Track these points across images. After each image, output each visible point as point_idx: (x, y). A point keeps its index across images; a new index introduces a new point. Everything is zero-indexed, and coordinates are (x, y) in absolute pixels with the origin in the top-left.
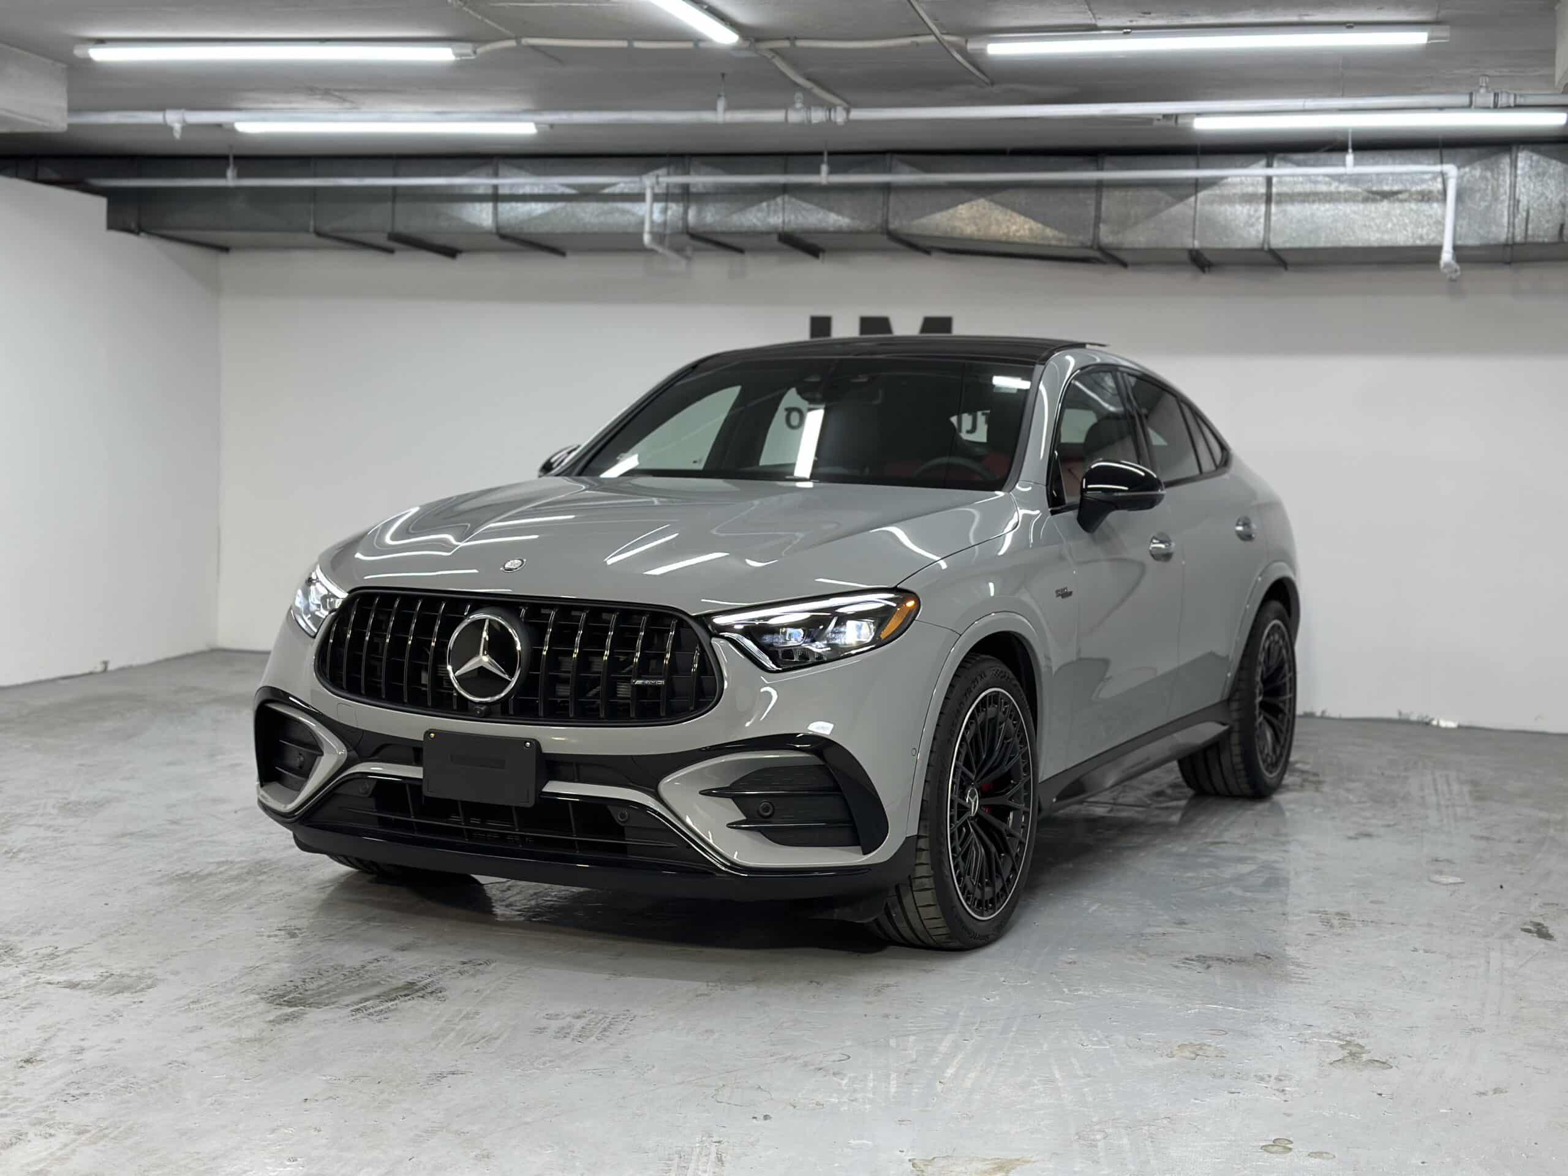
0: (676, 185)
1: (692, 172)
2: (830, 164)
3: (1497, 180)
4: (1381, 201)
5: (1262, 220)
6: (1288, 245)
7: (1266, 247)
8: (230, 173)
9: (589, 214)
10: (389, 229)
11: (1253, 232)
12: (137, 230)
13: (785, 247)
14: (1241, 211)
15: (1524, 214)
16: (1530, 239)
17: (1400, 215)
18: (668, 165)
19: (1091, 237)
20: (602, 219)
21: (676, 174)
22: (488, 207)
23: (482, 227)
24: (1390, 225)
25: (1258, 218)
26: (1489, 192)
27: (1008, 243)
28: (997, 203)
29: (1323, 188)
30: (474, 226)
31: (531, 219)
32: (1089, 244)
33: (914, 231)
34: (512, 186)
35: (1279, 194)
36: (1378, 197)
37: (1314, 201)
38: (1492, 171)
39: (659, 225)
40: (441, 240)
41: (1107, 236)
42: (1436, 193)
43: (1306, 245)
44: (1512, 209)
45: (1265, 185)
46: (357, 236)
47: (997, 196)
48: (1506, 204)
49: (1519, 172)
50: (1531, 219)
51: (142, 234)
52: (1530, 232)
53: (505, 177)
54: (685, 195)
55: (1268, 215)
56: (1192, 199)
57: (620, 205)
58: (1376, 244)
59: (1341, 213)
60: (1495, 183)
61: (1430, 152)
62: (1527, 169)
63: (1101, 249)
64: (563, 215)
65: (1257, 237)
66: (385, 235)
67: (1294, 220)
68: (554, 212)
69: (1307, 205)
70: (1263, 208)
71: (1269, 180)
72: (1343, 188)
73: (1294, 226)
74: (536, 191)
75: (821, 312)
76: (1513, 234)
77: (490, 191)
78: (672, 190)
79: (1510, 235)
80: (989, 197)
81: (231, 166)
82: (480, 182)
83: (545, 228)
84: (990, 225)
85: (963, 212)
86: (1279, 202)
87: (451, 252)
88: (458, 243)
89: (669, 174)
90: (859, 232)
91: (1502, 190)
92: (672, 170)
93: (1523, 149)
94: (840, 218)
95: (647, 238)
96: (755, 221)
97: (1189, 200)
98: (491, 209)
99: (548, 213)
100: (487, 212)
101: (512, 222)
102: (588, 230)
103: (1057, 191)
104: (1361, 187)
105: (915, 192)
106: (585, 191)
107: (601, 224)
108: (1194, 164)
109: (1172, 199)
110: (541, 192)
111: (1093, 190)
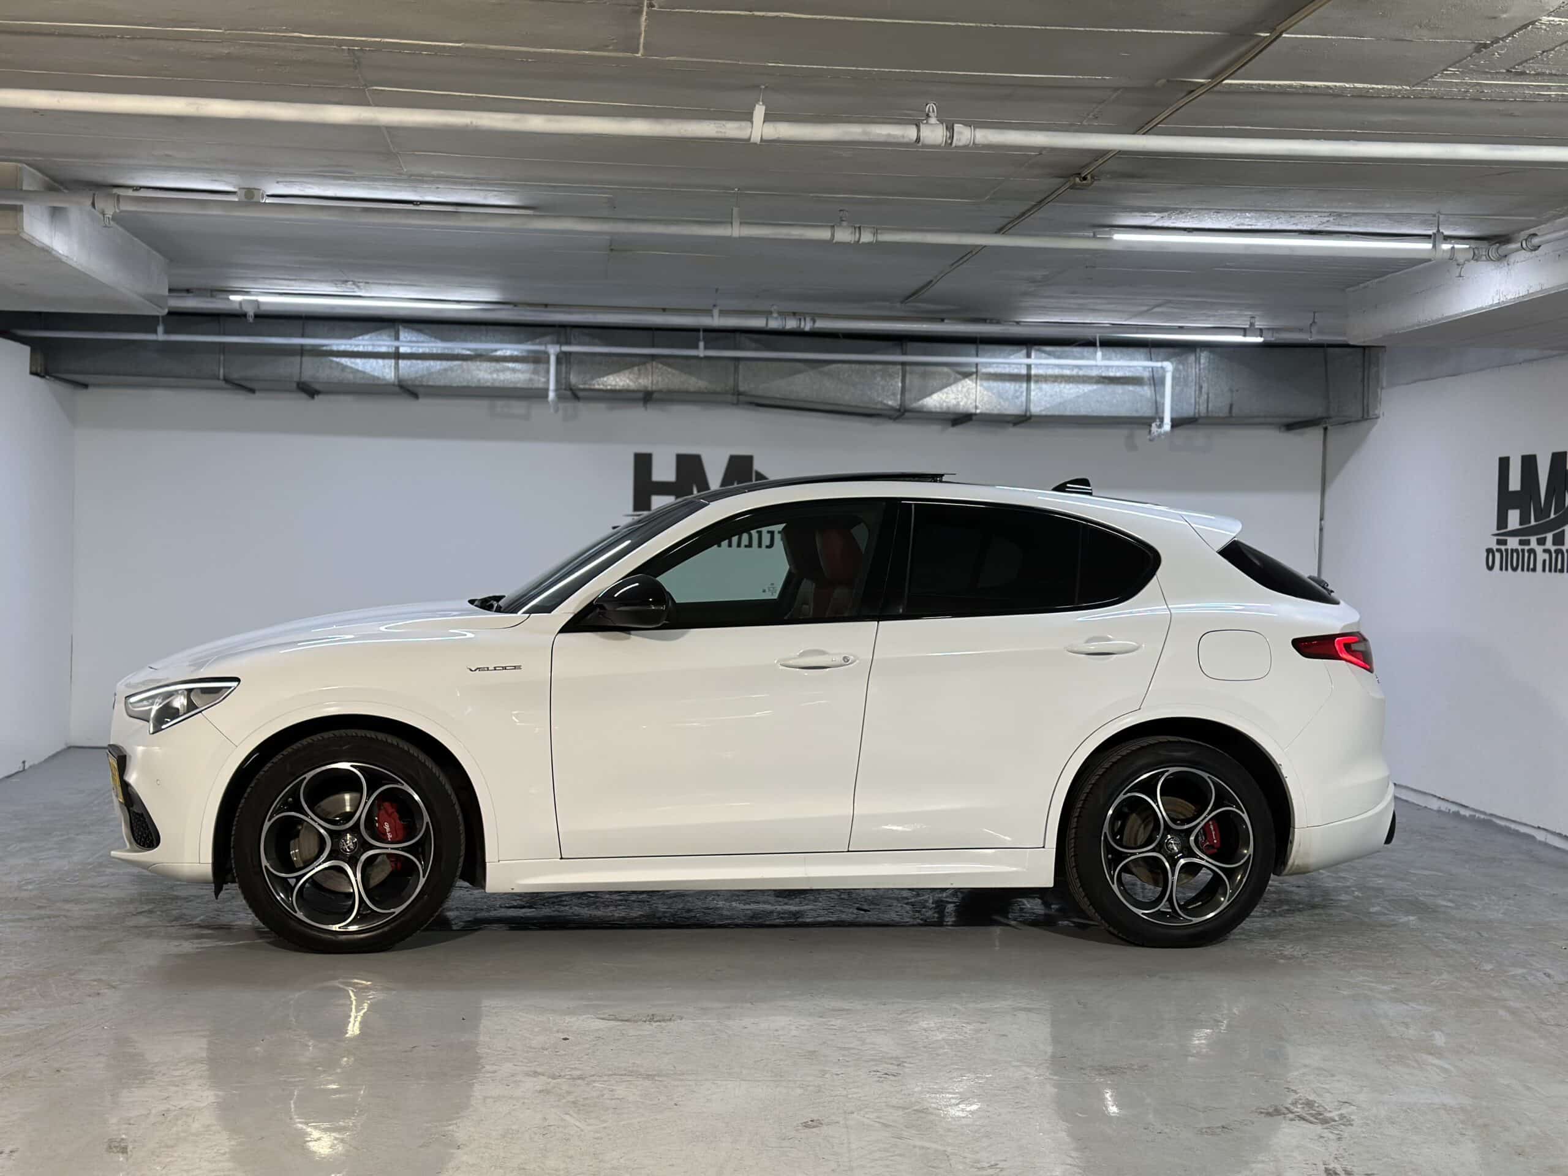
0: (564, 352)
1: (572, 342)
3: (1187, 371)
4: (1109, 384)
5: (1025, 394)
6: (1044, 413)
7: (1028, 414)
8: (160, 329)
9: (483, 374)
10: (296, 379)
11: (1018, 402)
12: (47, 375)
14: (1010, 387)
15: (1206, 396)
16: (1210, 414)
17: (1122, 394)
18: (551, 334)
19: (899, 402)
20: (495, 376)
21: (562, 342)
22: (393, 361)
23: (384, 379)
24: (1115, 401)
25: (1022, 392)
26: (1182, 380)
29: (1067, 372)
30: (378, 378)
31: (431, 374)
32: (898, 407)
33: (760, 393)
34: (411, 346)
35: (1036, 376)
36: (1107, 381)
37: (1061, 382)
38: (1183, 364)
41: (911, 401)
42: (1146, 380)
43: (1057, 413)
44: (1197, 393)
45: (1025, 367)
47: (827, 368)
48: (1193, 388)
49: (1202, 366)
50: (1210, 400)
51: (44, 377)
52: (1210, 409)
53: (405, 338)
54: (567, 359)
55: (1028, 390)
56: (974, 376)
57: (511, 365)
58: (1105, 414)
59: (1081, 391)
60: (1185, 373)
61: (1142, 350)
62: (1207, 364)
63: (906, 411)
64: (459, 371)
65: (1022, 406)
66: (294, 385)
67: (1048, 394)
68: (451, 369)
69: (1056, 384)
70: (1024, 385)
71: (1029, 367)
72: (1081, 373)
73: (1047, 399)
74: (435, 350)
75: (643, 449)
76: (1199, 409)
77: (392, 350)
78: (562, 356)
79: (1197, 411)
80: (817, 371)
82: (382, 343)
83: (442, 382)
84: (821, 390)
86: (1037, 382)
89: (554, 343)
90: (715, 393)
91: (1190, 378)
92: (555, 338)
93: (1204, 350)
94: (699, 381)
95: (552, 395)
96: (626, 381)
97: (971, 377)
98: (393, 364)
99: (446, 370)
100: (391, 366)
101: (413, 376)
102: (482, 385)
103: (872, 367)
104: (1094, 373)
105: (760, 364)
106: (479, 352)
107: (494, 380)
108: (974, 352)
109: (959, 376)
110: (439, 352)
111: (899, 367)
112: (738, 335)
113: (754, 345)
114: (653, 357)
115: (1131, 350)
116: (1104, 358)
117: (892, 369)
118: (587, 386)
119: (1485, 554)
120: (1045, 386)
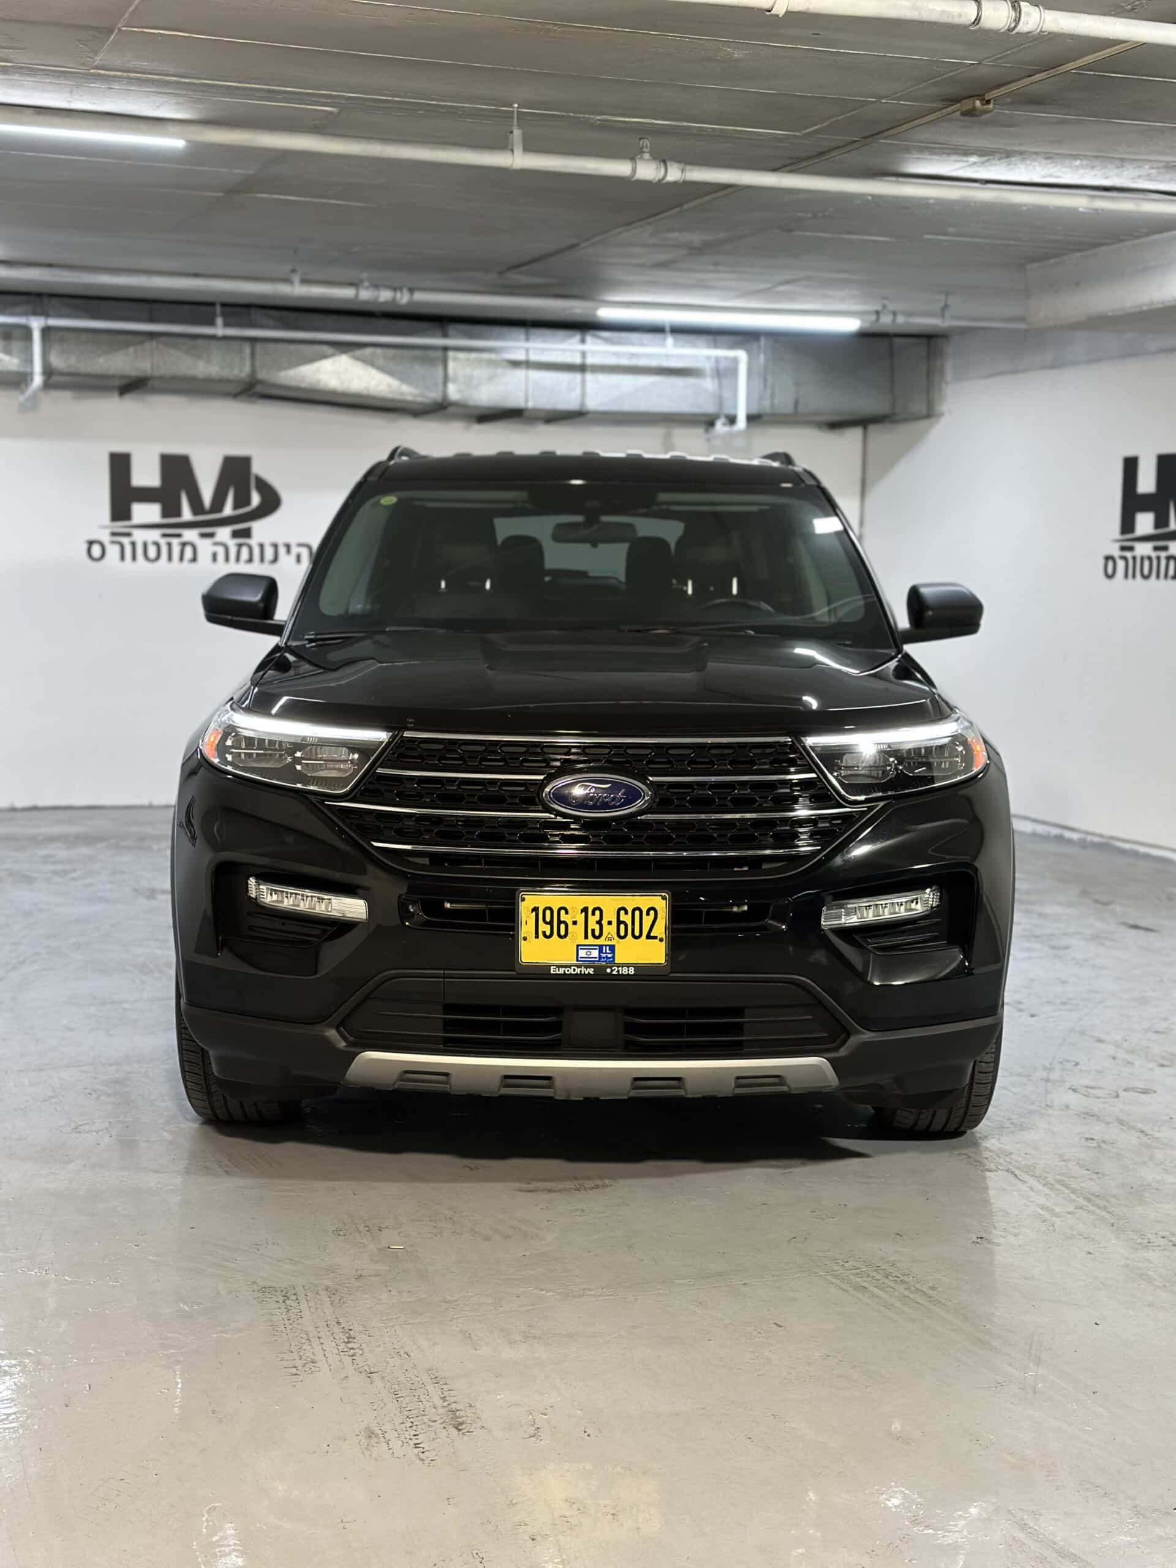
1: (51, 313)
3: (752, 362)
4: (670, 375)
5: (579, 386)
11: (572, 396)
14: (564, 377)
15: (770, 393)
17: (682, 387)
19: (440, 395)
25: (577, 384)
26: (752, 371)
27: (367, 396)
28: (358, 359)
29: (625, 362)
32: (440, 400)
33: (278, 381)
35: (592, 365)
37: (619, 373)
41: (455, 394)
43: (615, 408)
44: (762, 386)
45: (580, 355)
47: (359, 352)
48: (758, 381)
49: (766, 357)
50: (775, 394)
52: (775, 405)
55: (583, 382)
56: (524, 366)
58: (666, 410)
61: (705, 337)
65: (577, 400)
67: (604, 387)
69: (612, 375)
70: (577, 377)
71: (584, 354)
72: (643, 362)
73: (605, 394)
75: (120, 448)
76: (763, 405)
79: (761, 407)
80: (351, 353)
84: (352, 380)
85: (327, 366)
86: (593, 372)
90: (228, 381)
94: (209, 366)
95: (38, 379)
96: (122, 364)
97: (519, 367)
103: (410, 352)
104: (653, 363)
105: (280, 346)
108: (523, 336)
109: (508, 365)
111: (439, 354)
112: (253, 311)
113: (271, 322)
114: (152, 335)
115: (692, 338)
116: (675, 346)
117: (432, 354)
118: (72, 370)
119: (1102, 562)
120: (604, 378)
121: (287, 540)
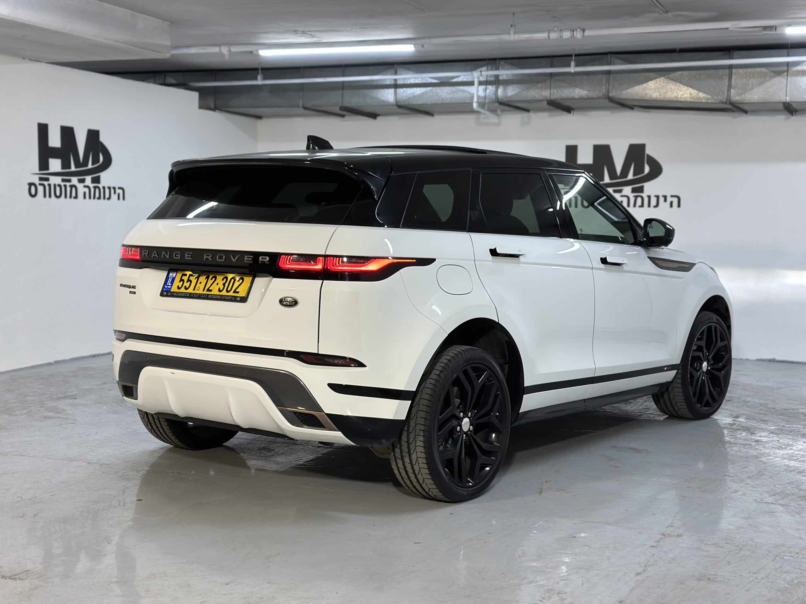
0: (491, 76)
1: (500, 68)
2: (575, 60)
8: (259, 77)
9: (445, 93)
10: (340, 104)
12: (215, 109)
13: (551, 107)
18: (487, 65)
19: (726, 97)
20: (452, 96)
21: (491, 69)
22: (392, 91)
23: (388, 102)
27: (676, 101)
28: (671, 79)
30: (385, 102)
31: (414, 97)
32: (724, 101)
33: (624, 96)
34: (404, 79)
39: (482, 98)
40: (369, 110)
41: (735, 96)
46: (324, 109)
47: (672, 75)
51: (217, 111)
53: (400, 74)
54: (496, 82)
56: (786, 74)
57: (461, 88)
63: (732, 104)
64: (431, 94)
66: (338, 108)
68: (426, 92)
74: (417, 81)
75: (571, 143)
77: (393, 82)
78: (489, 79)
80: (666, 76)
81: (260, 74)
82: (387, 78)
83: (420, 102)
84: (667, 92)
85: (652, 85)
87: (374, 116)
88: (377, 112)
89: (487, 70)
90: (592, 98)
92: (489, 67)
94: (582, 91)
95: (475, 105)
96: (534, 94)
97: (782, 75)
98: (393, 92)
99: (423, 93)
100: (391, 94)
101: (404, 99)
102: (444, 102)
103: (707, 72)
105: (624, 75)
106: (442, 81)
107: (451, 98)
108: (786, 54)
109: (772, 74)
110: (420, 82)
111: (727, 71)
112: (609, 56)
113: (619, 61)
114: (551, 75)
117: (721, 72)
118: (508, 99)
121: (665, 194)
